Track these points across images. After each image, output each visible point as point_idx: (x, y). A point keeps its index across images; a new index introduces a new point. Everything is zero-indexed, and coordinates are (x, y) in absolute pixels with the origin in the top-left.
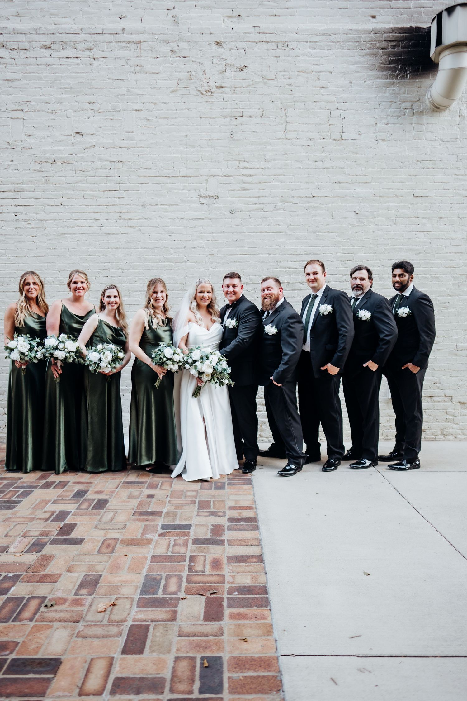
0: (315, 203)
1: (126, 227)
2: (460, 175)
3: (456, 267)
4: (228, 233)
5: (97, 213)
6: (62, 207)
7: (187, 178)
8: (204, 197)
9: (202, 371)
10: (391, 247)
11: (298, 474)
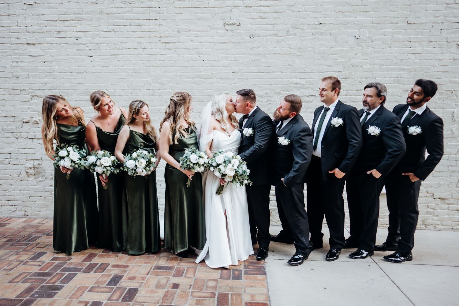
0: (321, 29)
1: (164, 49)
2: (450, 4)
3: (442, 84)
4: (248, 54)
5: (141, 38)
6: (114, 32)
7: (215, 9)
8: (229, 24)
9: (225, 174)
10: (386, 67)
11: (305, 262)
